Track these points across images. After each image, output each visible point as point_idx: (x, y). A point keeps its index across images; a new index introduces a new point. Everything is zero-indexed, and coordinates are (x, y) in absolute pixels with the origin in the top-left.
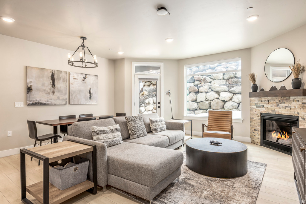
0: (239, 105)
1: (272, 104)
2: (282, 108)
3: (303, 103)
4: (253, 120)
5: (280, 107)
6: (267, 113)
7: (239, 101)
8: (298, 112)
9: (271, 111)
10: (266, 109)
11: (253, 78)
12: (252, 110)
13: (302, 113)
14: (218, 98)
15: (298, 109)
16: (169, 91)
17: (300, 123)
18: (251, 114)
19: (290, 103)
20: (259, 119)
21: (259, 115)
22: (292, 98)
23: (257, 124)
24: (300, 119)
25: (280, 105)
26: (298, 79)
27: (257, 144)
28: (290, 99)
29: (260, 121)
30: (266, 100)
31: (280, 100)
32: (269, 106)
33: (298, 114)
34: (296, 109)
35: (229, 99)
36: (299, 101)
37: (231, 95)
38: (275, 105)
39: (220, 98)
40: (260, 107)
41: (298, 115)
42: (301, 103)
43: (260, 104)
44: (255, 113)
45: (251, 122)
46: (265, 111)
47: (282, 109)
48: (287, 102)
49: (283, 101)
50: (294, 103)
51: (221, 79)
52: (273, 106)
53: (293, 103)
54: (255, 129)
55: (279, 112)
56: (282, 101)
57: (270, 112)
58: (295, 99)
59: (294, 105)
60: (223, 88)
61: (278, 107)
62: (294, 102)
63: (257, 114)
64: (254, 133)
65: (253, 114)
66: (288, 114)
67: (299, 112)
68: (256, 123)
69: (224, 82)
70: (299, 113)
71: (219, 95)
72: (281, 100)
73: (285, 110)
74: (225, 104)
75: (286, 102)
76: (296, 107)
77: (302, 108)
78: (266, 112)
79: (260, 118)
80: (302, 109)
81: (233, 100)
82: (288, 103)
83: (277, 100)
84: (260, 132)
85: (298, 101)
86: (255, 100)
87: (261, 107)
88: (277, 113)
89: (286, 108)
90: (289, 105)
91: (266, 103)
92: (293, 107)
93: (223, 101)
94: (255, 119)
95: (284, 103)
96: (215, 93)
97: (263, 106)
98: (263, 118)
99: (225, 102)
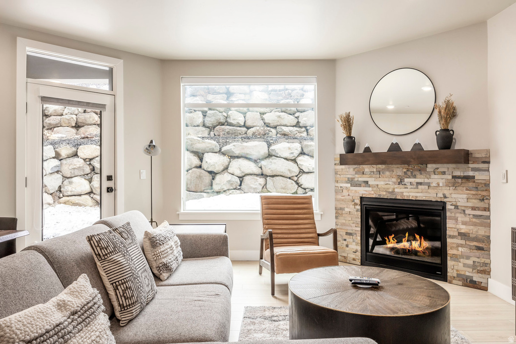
0: (241, 182)
1: (387, 179)
2: (409, 187)
3: (454, 177)
4: (342, 214)
5: (405, 185)
6: (377, 196)
7: (243, 172)
8: (444, 194)
9: (385, 193)
10: (375, 189)
11: (348, 123)
12: (338, 191)
13: (454, 196)
14: (200, 167)
15: (444, 188)
16: (151, 142)
17: (448, 214)
18: (337, 200)
19: (428, 176)
20: (357, 211)
21: (358, 201)
22: (431, 167)
23: (352, 222)
24: (448, 207)
25: (406, 180)
26: (447, 130)
27: (354, 262)
28: (428, 170)
29: (359, 213)
30: (375, 170)
31: (405, 170)
32: (381, 183)
33: (445, 197)
34: (440, 188)
35: (222, 168)
36: (446, 173)
37: (225, 159)
38: (394, 180)
39: (204, 166)
40: (360, 185)
41: (445, 200)
42: (450, 177)
43: (360, 179)
44: (348, 197)
45: (336, 217)
46: (373, 192)
47: (412, 188)
48: (421, 174)
49: (412, 173)
50: (436, 176)
51: (198, 126)
52: (390, 183)
53: (433, 176)
54: (348, 231)
55: (405, 194)
56: (409, 173)
57: (384, 195)
58: (438, 168)
59: (435, 179)
60: (208, 145)
61: (401, 186)
62: (435, 174)
63: (353, 201)
64: (345, 240)
65: (343, 200)
66: (424, 198)
67: (447, 193)
68: (350, 219)
69: (206, 132)
70: (447, 196)
71: (201, 160)
72: (407, 171)
73: (416, 190)
74: (213, 179)
75: (418, 175)
76: (441, 185)
77: (453, 186)
78: (374, 196)
79: (359, 207)
80: (451, 188)
81: (230, 170)
82: (422, 176)
83: (399, 170)
84: (359, 238)
85: (444, 173)
86: (349, 171)
87: (363, 184)
88: (399, 197)
89: (420, 187)
90: (426, 181)
91: (374, 176)
92: (434, 184)
93: (210, 172)
94: (347, 210)
95: (415, 177)
96: (192, 154)
97: (367, 182)
98: (366, 207)
99: (213, 174)
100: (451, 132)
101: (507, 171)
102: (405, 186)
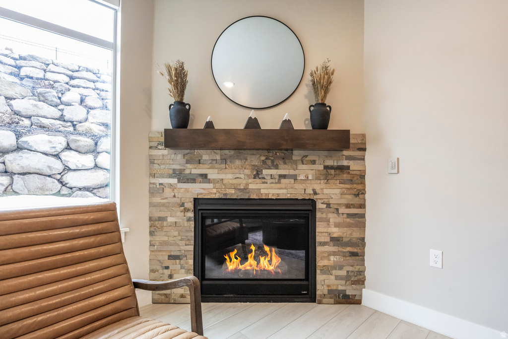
1: (237, 171)
2: (269, 181)
3: (326, 167)
4: (162, 227)
5: (264, 178)
6: (222, 196)
8: (314, 190)
9: (233, 191)
10: (218, 185)
12: (154, 191)
13: (326, 191)
15: (313, 182)
17: (318, 215)
18: (151, 205)
19: (295, 166)
20: (189, 220)
21: (190, 205)
22: (297, 154)
23: (179, 238)
24: (319, 205)
25: (265, 172)
27: (183, 300)
28: (294, 158)
29: (192, 224)
30: (218, 157)
31: (263, 158)
32: (228, 176)
33: (315, 193)
34: (309, 182)
36: (317, 162)
38: (247, 172)
40: (193, 181)
41: (315, 197)
42: (321, 167)
43: (194, 171)
44: (174, 200)
45: (151, 233)
46: (215, 191)
47: (272, 183)
48: (285, 163)
49: (273, 162)
50: (304, 167)
52: (242, 176)
53: (301, 166)
54: (172, 254)
55: (263, 191)
56: (269, 162)
57: (232, 193)
58: (306, 156)
59: (305, 171)
61: (257, 180)
62: (303, 164)
63: (182, 205)
64: (167, 268)
65: (164, 205)
66: (289, 196)
67: (317, 188)
68: (176, 233)
70: (318, 191)
72: (266, 159)
73: (278, 185)
75: (281, 166)
76: (310, 178)
77: (325, 179)
78: (217, 196)
79: (191, 214)
80: (322, 181)
82: (286, 166)
83: (255, 160)
84: (191, 262)
85: (314, 162)
86: (175, 159)
87: (200, 179)
88: (254, 196)
89: (283, 181)
90: (292, 172)
91: (217, 166)
92: (302, 177)
94: (170, 219)
95: (277, 167)
97: (204, 176)
98: (202, 213)
100: (328, 108)
101: (398, 159)
102: (263, 180)
